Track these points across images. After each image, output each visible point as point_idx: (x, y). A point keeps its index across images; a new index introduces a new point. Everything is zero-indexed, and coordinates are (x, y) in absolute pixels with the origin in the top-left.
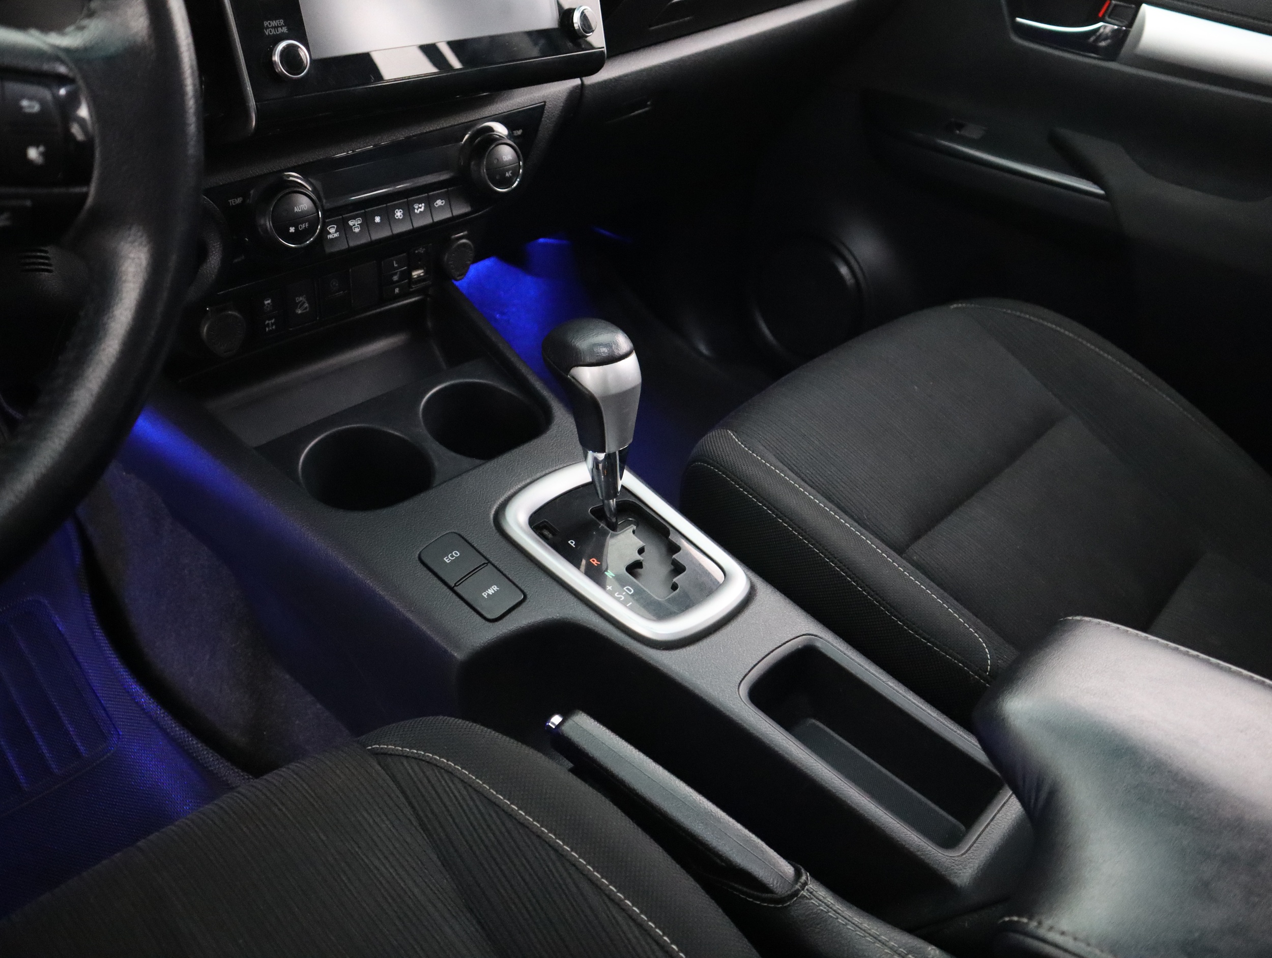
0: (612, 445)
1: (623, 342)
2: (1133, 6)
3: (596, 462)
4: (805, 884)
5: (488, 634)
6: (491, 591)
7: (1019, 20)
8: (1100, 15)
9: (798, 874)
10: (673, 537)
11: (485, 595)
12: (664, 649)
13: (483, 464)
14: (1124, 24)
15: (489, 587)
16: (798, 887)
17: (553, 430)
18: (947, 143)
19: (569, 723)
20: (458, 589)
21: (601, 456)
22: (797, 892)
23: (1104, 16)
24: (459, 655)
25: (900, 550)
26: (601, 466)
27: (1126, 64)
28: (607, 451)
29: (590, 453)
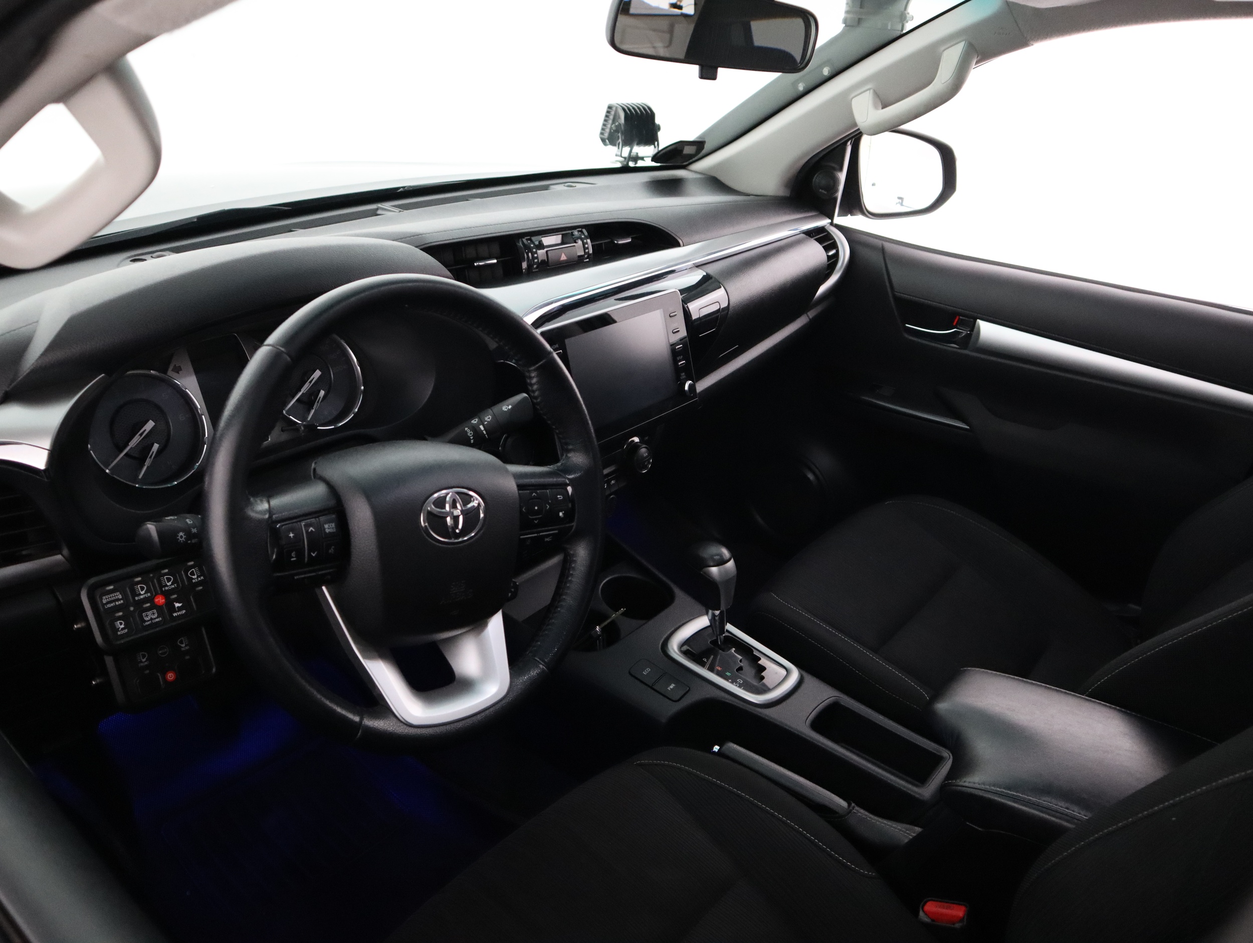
0: (723, 607)
1: (725, 552)
2: (972, 320)
3: (714, 615)
4: (854, 808)
5: (675, 708)
6: (672, 687)
7: (907, 325)
8: (955, 324)
9: (849, 805)
10: (756, 653)
11: (669, 689)
12: (765, 708)
13: (646, 623)
14: (968, 330)
15: (671, 685)
16: (851, 808)
17: (677, 602)
18: (867, 398)
19: (724, 747)
20: (655, 687)
21: (717, 612)
22: (851, 811)
23: (957, 324)
24: (664, 720)
25: (875, 651)
26: (717, 618)
27: (972, 351)
28: (721, 609)
29: (710, 611)
